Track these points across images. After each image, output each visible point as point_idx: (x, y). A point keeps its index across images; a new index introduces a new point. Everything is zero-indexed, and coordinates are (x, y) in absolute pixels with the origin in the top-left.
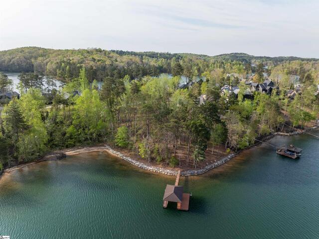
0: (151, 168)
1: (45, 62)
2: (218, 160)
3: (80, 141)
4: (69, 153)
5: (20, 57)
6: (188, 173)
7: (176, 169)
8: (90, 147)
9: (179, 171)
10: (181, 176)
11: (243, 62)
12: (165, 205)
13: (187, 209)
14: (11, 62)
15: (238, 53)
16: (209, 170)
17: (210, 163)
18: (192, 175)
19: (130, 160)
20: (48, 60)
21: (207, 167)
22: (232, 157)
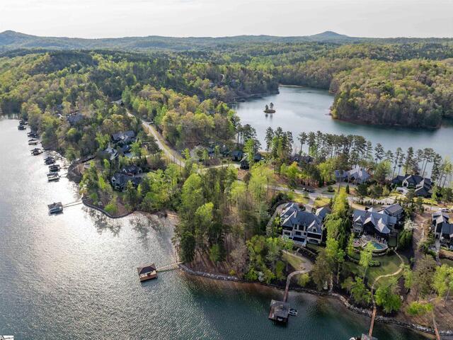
5: (323, 69)
6: (182, 267)
16: (198, 275)
17: (203, 271)
21: (198, 272)
22: (232, 280)
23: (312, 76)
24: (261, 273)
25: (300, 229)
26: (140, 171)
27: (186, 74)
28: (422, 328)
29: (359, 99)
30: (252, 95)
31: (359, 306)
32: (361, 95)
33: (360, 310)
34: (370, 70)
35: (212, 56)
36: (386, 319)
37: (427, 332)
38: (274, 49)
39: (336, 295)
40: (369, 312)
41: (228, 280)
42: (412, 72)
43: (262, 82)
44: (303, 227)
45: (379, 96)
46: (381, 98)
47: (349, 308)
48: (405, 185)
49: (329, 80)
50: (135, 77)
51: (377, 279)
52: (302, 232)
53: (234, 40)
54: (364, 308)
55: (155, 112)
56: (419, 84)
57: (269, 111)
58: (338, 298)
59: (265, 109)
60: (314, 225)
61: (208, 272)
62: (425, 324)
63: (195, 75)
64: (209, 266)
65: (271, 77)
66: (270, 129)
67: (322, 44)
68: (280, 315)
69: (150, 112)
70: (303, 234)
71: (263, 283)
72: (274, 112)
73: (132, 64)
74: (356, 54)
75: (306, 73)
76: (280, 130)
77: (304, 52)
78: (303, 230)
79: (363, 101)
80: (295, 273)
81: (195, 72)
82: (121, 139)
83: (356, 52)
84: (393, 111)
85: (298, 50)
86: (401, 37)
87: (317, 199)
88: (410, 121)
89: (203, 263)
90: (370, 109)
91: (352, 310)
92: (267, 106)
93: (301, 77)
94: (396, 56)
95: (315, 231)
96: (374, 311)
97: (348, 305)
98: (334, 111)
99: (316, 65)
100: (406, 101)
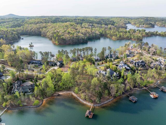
0: (85, 102)
1: (46, 31)
2: (106, 101)
3: (64, 89)
4: (61, 93)
5: (35, 28)
6: (95, 105)
7: (92, 104)
8: (67, 91)
9: (93, 105)
10: (93, 106)
11: (150, 25)
12: (86, 116)
13: (91, 118)
14: (31, 31)
15: (148, 17)
16: (102, 105)
17: (103, 102)
18: (96, 106)
19: (79, 98)
20: (48, 30)
22: (112, 100)
39: (134, 89)
45: (69, 35)
48: (109, 58)
49: (40, 32)
54: (142, 88)
56: (74, 30)
57: (31, 46)
58: (136, 89)
66: (59, 51)
71: (120, 95)
75: (28, 30)
79: (65, 37)
83: (38, 21)
90: (69, 39)
92: (30, 44)
93: (27, 32)
94: (51, 22)
95: (117, 75)
96: (144, 87)
97: (139, 89)
98: (57, 42)
99: (31, 27)
100: (78, 35)
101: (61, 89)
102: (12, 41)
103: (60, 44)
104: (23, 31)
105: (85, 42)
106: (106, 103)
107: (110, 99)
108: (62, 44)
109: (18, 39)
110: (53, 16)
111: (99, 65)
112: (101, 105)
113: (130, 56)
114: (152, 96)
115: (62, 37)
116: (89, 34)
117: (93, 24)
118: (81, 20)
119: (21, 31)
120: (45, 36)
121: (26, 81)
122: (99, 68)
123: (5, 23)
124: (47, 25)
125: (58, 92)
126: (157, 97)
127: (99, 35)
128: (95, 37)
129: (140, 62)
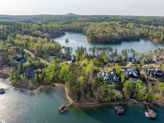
0: (68, 98)
1: (87, 29)
2: (89, 103)
4: (56, 84)
5: (79, 26)
8: (63, 84)
10: (73, 103)
13: (62, 113)
17: (84, 103)
21: (82, 104)
22: (96, 103)
23: (75, 28)
24: (106, 98)
25: (110, 80)
26: (34, 69)
27: (31, 29)
28: (159, 103)
29: (97, 35)
30: (57, 36)
31: (140, 101)
32: (97, 34)
33: (141, 102)
34: (95, 26)
35: (34, 22)
36: (149, 103)
37: (161, 104)
38: (56, 19)
39: (131, 100)
40: (144, 103)
41: (95, 104)
42: (109, 26)
43: (59, 31)
44: (111, 79)
45: (103, 34)
46: (104, 34)
47: (137, 103)
48: (128, 61)
49: (82, 30)
50: (10, 31)
51: (140, 92)
52: (111, 81)
53: (38, 16)
54: (142, 102)
55: (27, 45)
56: (112, 29)
57: (67, 41)
58: (133, 101)
59: (65, 41)
60: (115, 78)
61: (86, 103)
62: (160, 102)
63: (34, 29)
64: (85, 101)
65: (62, 29)
66: (78, 47)
67: (72, 17)
68: (121, 111)
69: (25, 45)
70: (111, 82)
71: (108, 102)
72: (69, 41)
73: (5, 26)
74: (86, 21)
75: (73, 27)
76: (82, 47)
77: (67, 20)
78: (111, 80)
79: (98, 36)
80: (116, 96)
81: (34, 28)
82: (18, 57)
83: (86, 20)
84: (109, 38)
85: (65, 19)
86: (95, 15)
87: (107, 69)
88: (114, 41)
89: (83, 100)
90: (101, 38)
91: (139, 103)
92: (66, 40)
93: (72, 29)
94: (98, 21)
95: (116, 80)
96: (145, 102)
97: (137, 102)
98: (90, 40)
99: (76, 24)
100: (112, 35)
101: (58, 81)
102: (55, 35)
103: (92, 42)
104: (69, 28)
105: (118, 42)
106: (87, 105)
107: (94, 102)
108: (94, 42)
109: (62, 34)
110: (105, 15)
111: (110, 66)
112: (80, 105)
113: (155, 63)
114: (147, 114)
115: (95, 35)
116: (126, 34)
117: (139, 24)
118: (128, 20)
119: (67, 28)
120: (85, 34)
121: (38, 68)
122: (106, 69)
123: (61, 20)
124: (90, 23)
125: (55, 82)
126: (154, 117)
127: (138, 36)
128: (133, 38)
129: (156, 71)
